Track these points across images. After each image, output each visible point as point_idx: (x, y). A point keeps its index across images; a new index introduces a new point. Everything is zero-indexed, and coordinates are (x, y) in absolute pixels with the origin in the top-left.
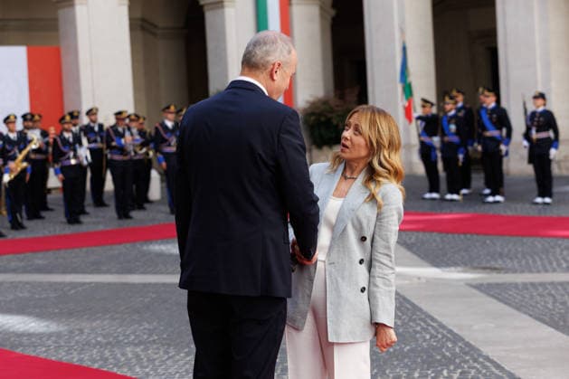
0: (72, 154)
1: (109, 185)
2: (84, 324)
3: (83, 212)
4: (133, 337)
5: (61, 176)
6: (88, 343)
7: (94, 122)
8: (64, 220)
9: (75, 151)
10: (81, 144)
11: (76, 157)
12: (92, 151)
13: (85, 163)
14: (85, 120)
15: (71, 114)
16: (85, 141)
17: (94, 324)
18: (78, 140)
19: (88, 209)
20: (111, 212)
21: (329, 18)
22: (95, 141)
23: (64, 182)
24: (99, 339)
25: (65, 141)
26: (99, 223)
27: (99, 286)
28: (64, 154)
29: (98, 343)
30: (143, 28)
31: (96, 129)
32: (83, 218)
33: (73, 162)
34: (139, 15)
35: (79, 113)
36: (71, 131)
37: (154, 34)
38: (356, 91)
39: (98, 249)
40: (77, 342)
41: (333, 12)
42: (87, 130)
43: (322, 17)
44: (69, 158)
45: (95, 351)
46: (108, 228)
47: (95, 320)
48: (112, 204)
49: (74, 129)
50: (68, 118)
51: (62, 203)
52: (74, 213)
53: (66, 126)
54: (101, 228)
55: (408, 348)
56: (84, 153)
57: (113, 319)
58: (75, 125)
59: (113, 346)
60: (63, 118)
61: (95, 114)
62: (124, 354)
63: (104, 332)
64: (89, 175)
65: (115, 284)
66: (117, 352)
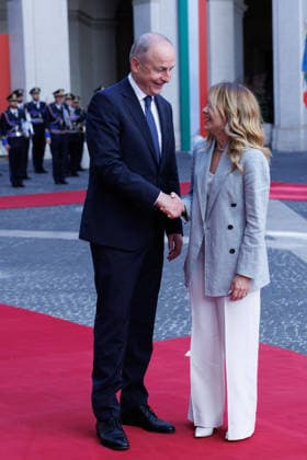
0: (17, 128)
1: (48, 155)
2: (24, 273)
3: (26, 177)
4: (65, 286)
5: (8, 146)
6: (28, 289)
7: (36, 100)
8: (10, 183)
9: (20, 125)
10: (25, 119)
11: (21, 130)
12: (34, 125)
13: (27, 134)
14: (29, 99)
15: (16, 92)
16: (28, 116)
17: (34, 273)
18: (22, 115)
19: (29, 175)
20: (49, 178)
21: (242, 12)
22: (37, 117)
23: (10, 151)
24: (38, 286)
25: (12, 116)
26: (39, 187)
27: (37, 241)
28: (11, 127)
29: (36, 290)
30: (80, 19)
31: (38, 106)
32: (25, 183)
33: (18, 134)
34: (76, 8)
35: (23, 91)
36: (16, 107)
37: (89, 25)
38: (264, 77)
39: (38, 210)
40: (19, 288)
41: (245, 8)
42: (31, 107)
43: (235, 11)
44: (14, 131)
45: (33, 297)
46: (47, 192)
47: (33, 271)
48: (50, 170)
49: (19, 105)
50: (14, 97)
51: (7, 168)
52: (18, 178)
53: (13, 103)
54: (40, 191)
55: (301, 303)
56: (28, 126)
57: (49, 269)
58: (20, 102)
59: (49, 292)
60: (10, 97)
61: (38, 93)
62: (58, 300)
63: (42, 281)
64: (31, 145)
65: (52, 240)
66: (52, 297)
